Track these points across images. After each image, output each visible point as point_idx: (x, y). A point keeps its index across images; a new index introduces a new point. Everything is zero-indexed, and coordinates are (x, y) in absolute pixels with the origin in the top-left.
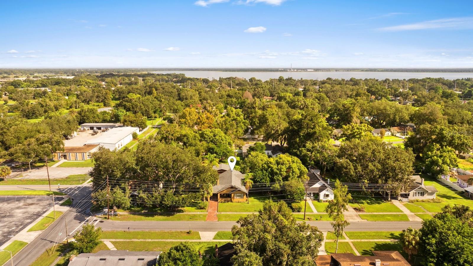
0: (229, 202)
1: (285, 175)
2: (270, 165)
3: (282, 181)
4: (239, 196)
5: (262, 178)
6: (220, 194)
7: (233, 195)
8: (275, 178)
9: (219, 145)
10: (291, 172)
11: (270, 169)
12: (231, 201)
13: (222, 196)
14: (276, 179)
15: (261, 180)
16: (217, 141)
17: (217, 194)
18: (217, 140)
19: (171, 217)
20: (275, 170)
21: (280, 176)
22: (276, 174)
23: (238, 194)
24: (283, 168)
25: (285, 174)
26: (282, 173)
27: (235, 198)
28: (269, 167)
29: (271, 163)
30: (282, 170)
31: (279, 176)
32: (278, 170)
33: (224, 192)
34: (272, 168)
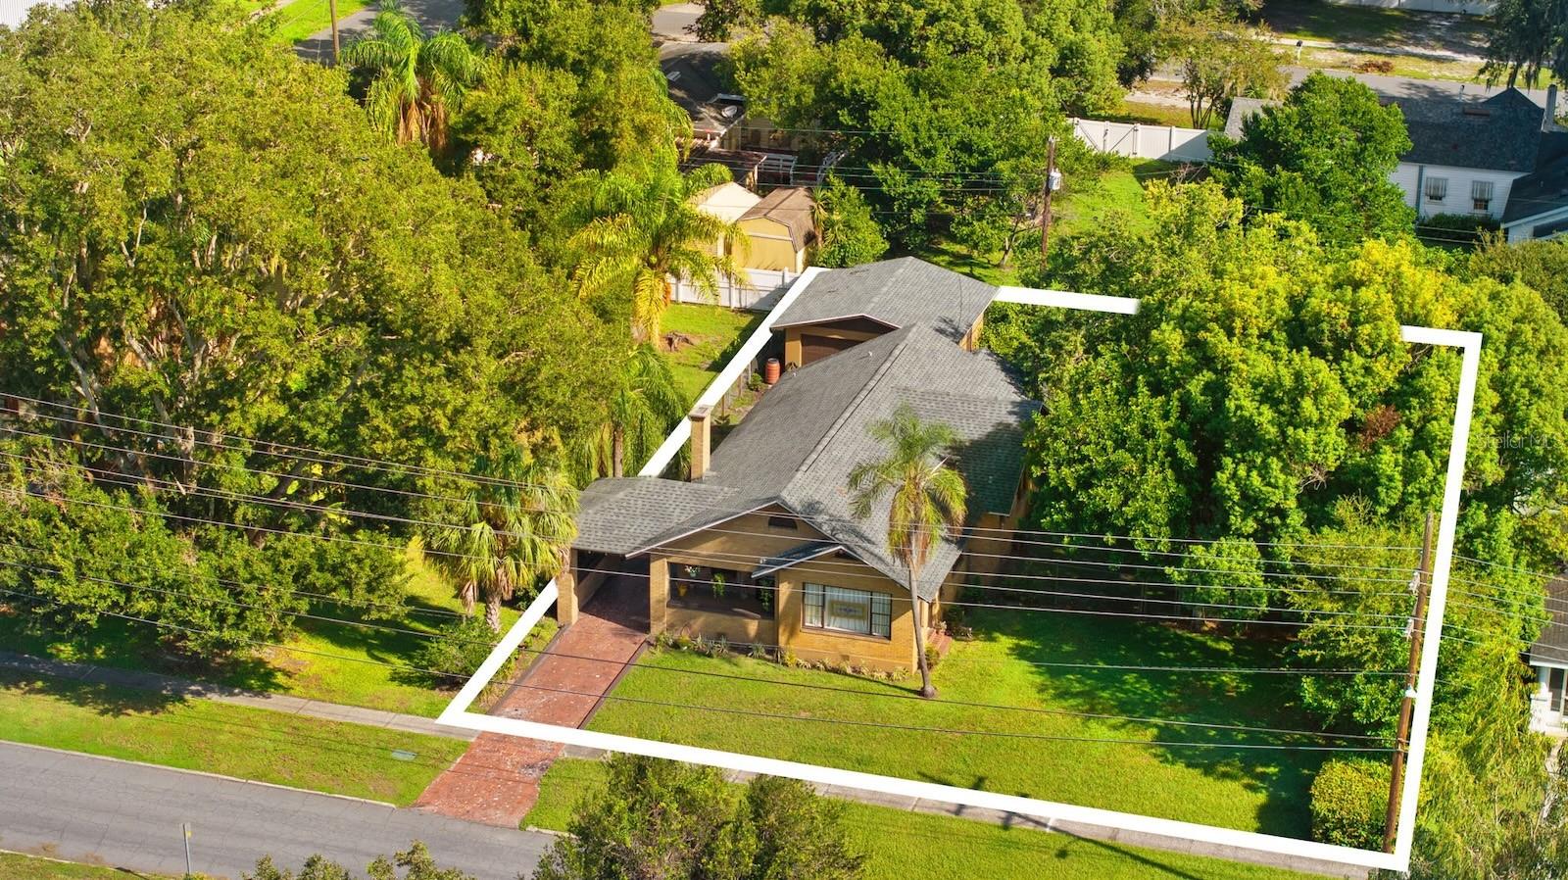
0: (746, 651)
1: (1332, 464)
2: (1216, 338)
3: (1296, 518)
4: (846, 610)
5: (1099, 462)
6: (675, 570)
7: (784, 590)
8: (1222, 477)
9: (936, 70)
10: (1405, 435)
11: (1207, 375)
12: (773, 653)
13: (692, 591)
14: (1232, 489)
15: (1085, 483)
16: (932, 31)
17: (642, 563)
18: (933, 19)
19: (133, 719)
20: (1242, 401)
21: (1275, 464)
22: (1249, 437)
23: (834, 594)
24: (1317, 394)
25: (1331, 448)
26: (1308, 437)
27: (811, 619)
28: (1203, 356)
29: (1226, 321)
30: (1307, 404)
31: (1264, 471)
32: (1275, 403)
33: (708, 552)
34: (1227, 369)
